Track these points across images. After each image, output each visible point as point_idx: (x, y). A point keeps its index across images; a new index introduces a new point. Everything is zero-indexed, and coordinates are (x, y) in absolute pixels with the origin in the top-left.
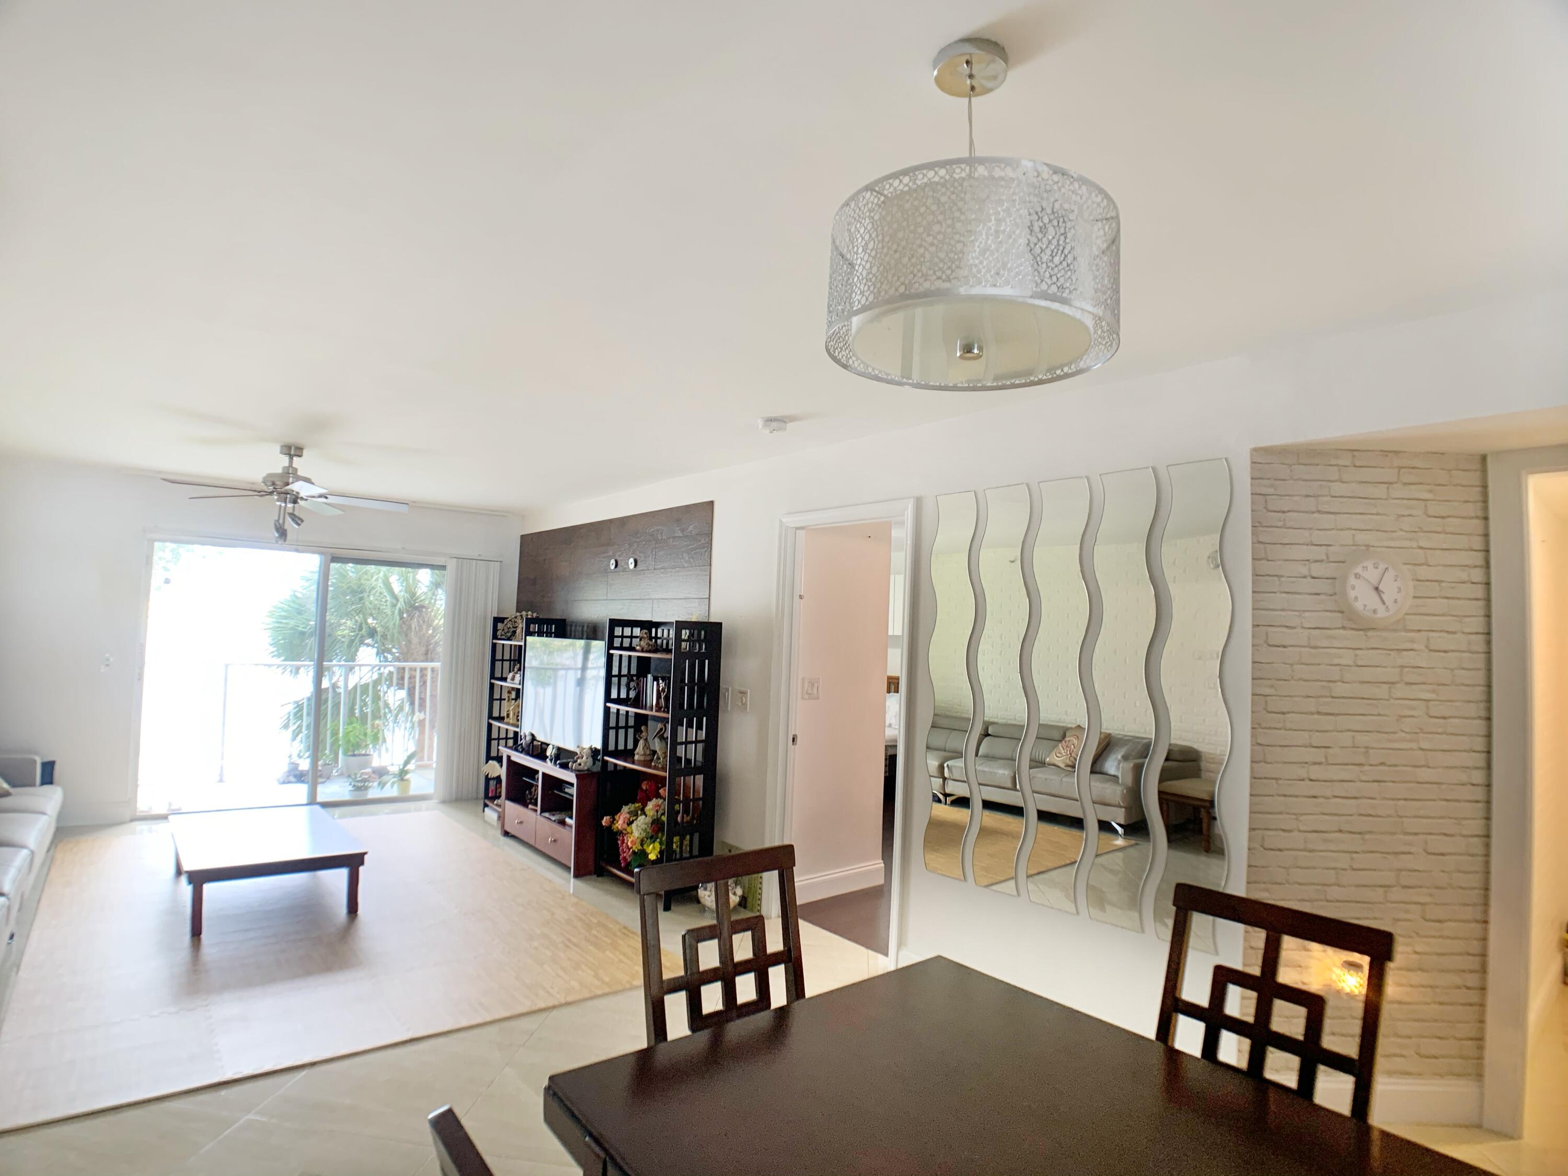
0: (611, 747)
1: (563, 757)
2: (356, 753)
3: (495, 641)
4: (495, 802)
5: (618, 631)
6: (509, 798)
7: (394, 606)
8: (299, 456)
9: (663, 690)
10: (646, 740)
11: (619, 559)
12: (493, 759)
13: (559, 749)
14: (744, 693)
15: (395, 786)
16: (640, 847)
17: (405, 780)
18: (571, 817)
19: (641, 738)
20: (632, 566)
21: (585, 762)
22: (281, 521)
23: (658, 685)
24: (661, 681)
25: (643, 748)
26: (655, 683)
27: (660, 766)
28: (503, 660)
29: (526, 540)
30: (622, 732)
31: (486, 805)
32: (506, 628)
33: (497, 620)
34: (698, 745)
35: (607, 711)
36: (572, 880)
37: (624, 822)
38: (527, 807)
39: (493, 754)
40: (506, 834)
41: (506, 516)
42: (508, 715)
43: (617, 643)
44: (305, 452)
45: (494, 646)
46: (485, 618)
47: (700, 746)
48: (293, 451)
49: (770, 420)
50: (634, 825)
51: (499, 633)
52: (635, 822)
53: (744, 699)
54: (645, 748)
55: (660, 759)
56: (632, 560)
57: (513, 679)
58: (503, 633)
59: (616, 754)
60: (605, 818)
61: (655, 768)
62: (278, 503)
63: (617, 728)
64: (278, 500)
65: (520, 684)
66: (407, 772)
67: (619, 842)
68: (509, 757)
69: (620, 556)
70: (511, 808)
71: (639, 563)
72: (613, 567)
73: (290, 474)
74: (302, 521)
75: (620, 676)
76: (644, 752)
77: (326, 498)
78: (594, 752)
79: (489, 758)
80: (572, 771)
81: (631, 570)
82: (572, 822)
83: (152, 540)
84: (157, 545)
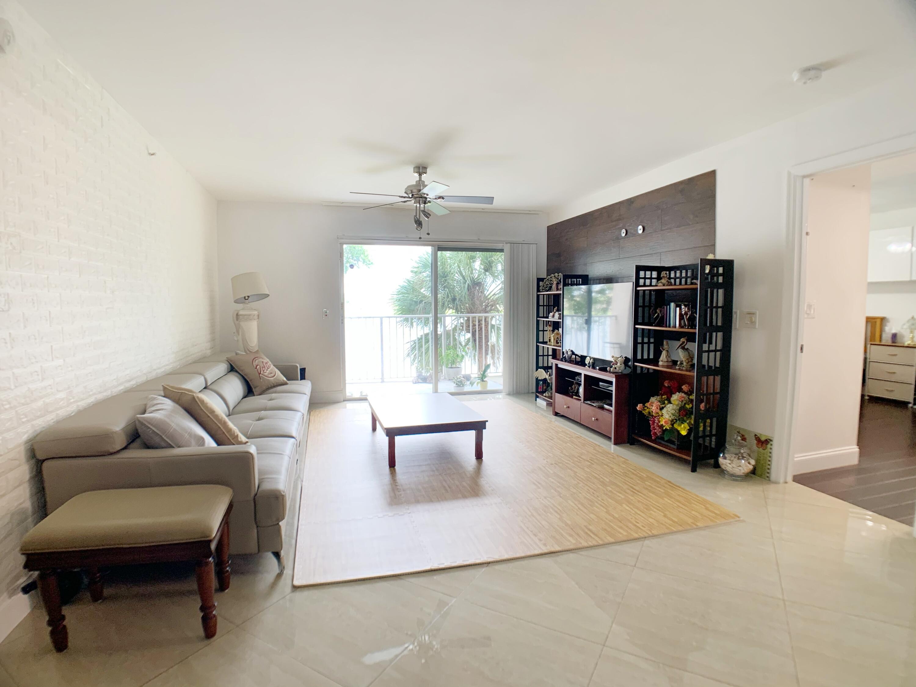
0: (639, 357)
1: (597, 363)
2: (452, 366)
3: (538, 293)
4: (544, 395)
5: (642, 274)
6: (558, 391)
7: (464, 283)
8: (426, 173)
9: (686, 313)
10: (667, 351)
11: (627, 228)
12: (541, 368)
13: (595, 359)
14: (751, 314)
15: (479, 385)
16: (671, 426)
17: (485, 381)
18: (611, 405)
19: (664, 349)
20: (640, 232)
21: (619, 367)
22: (418, 217)
23: (680, 309)
24: (683, 307)
25: (666, 357)
26: (678, 309)
27: (684, 369)
28: (544, 306)
29: (550, 229)
30: (646, 346)
31: (537, 397)
32: (545, 285)
33: (539, 280)
35: (635, 330)
36: (613, 446)
37: (657, 408)
38: (572, 397)
39: (541, 365)
40: (556, 414)
41: (538, 214)
42: (550, 340)
43: (641, 282)
44: (428, 170)
45: (538, 296)
46: (529, 281)
47: (718, 354)
48: (421, 170)
49: (808, 70)
50: (664, 411)
51: (541, 288)
52: (665, 408)
53: (754, 319)
54: (668, 357)
55: (683, 364)
56: (640, 227)
57: (553, 316)
58: (544, 288)
59: (642, 361)
60: (639, 405)
61: (679, 369)
62: (415, 205)
64: (415, 203)
65: (559, 319)
66: (485, 377)
67: (651, 422)
69: (629, 226)
70: (560, 398)
71: (646, 228)
72: (623, 235)
73: (421, 184)
75: (644, 307)
76: (667, 359)
77: (443, 198)
78: (625, 361)
79: (538, 367)
80: (610, 372)
81: (640, 235)
82: (613, 409)
83: (342, 244)
84: (345, 246)
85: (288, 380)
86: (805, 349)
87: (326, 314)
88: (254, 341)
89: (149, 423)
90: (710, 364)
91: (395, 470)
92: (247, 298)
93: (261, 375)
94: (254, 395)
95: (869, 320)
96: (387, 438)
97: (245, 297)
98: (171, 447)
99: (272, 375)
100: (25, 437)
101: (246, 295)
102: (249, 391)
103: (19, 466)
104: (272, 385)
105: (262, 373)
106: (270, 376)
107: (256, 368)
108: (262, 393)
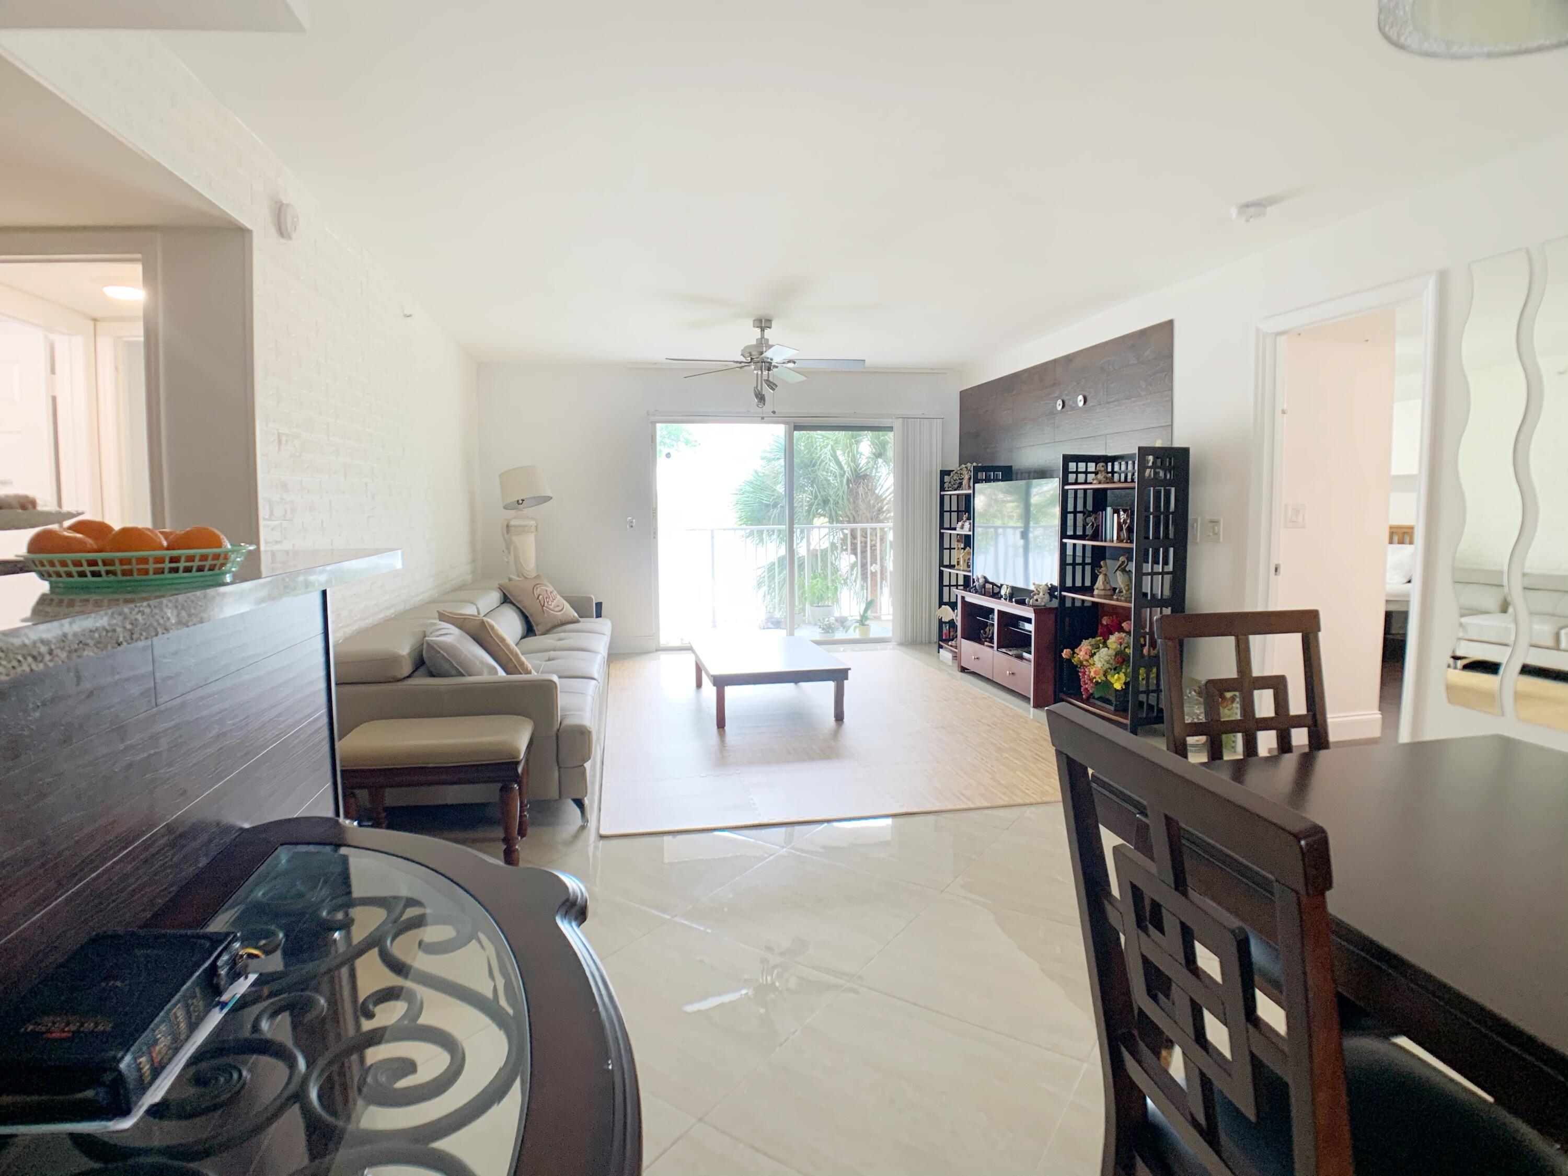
0: (1069, 583)
1: (1018, 595)
2: (820, 604)
3: (942, 493)
4: (950, 643)
5: (1072, 466)
6: (965, 637)
7: (842, 476)
8: (770, 328)
9: (1125, 522)
10: (1105, 575)
11: (1065, 398)
12: (946, 604)
13: (1013, 588)
14: (1215, 522)
15: (857, 630)
16: (1104, 678)
17: (866, 626)
18: (1030, 653)
19: (1100, 573)
20: (1081, 404)
21: (1042, 599)
22: (759, 388)
24: (1122, 513)
25: (1103, 583)
26: (1116, 515)
27: (1123, 599)
28: (950, 511)
29: (965, 396)
30: (1079, 569)
31: (940, 647)
32: (952, 480)
33: (944, 473)
34: (1165, 576)
35: (1063, 547)
36: (1032, 709)
37: (1086, 653)
38: (983, 644)
39: (946, 599)
40: (963, 670)
41: (944, 373)
42: (958, 563)
43: (1072, 478)
44: (773, 323)
45: (942, 498)
46: (931, 471)
47: (1168, 578)
48: (763, 323)
49: (1247, 206)
50: (1096, 658)
51: (946, 485)
52: (1097, 654)
53: (1216, 528)
55: (1122, 592)
56: (1081, 398)
57: (962, 527)
58: (950, 485)
59: (1073, 589)
60: (1065, 650)
61: (1117, 600)
62: (755, 372)
63: (1074, 564)
64: (755, 370)
65: (970, 531)
66: (867, 619)
67: (1080, 674)
69: (1067, 395)
70: (967, 647)
71: (1088, 399)
72: (1059, 408)
73: (763, 344)
74: (776, 386)
75: (1075, 512)
76: (1105, 586)
77: (794, 363)
78: (1052, 589)
79: (941, 603)
80: (1029, 606)
81: (1080, 408)
82: (1031, 657)
83: (654, 423)
84: (659, 426)
85: (581, 617)
86: (1282, 570)
87: (631, 525)
88: (530, 563)
89: (440, 648)
90: (1154, 592)
91: (724, 731)
92: (521, 502)
94: (535, 635)
95: (1394, 530)
96: (715, 688)
97: (518, 501)
98: (462, 675)
99: (559, 608)
101: (520, 499)
102: (530, 630)
104: (559, 622)
108: (546, 633)
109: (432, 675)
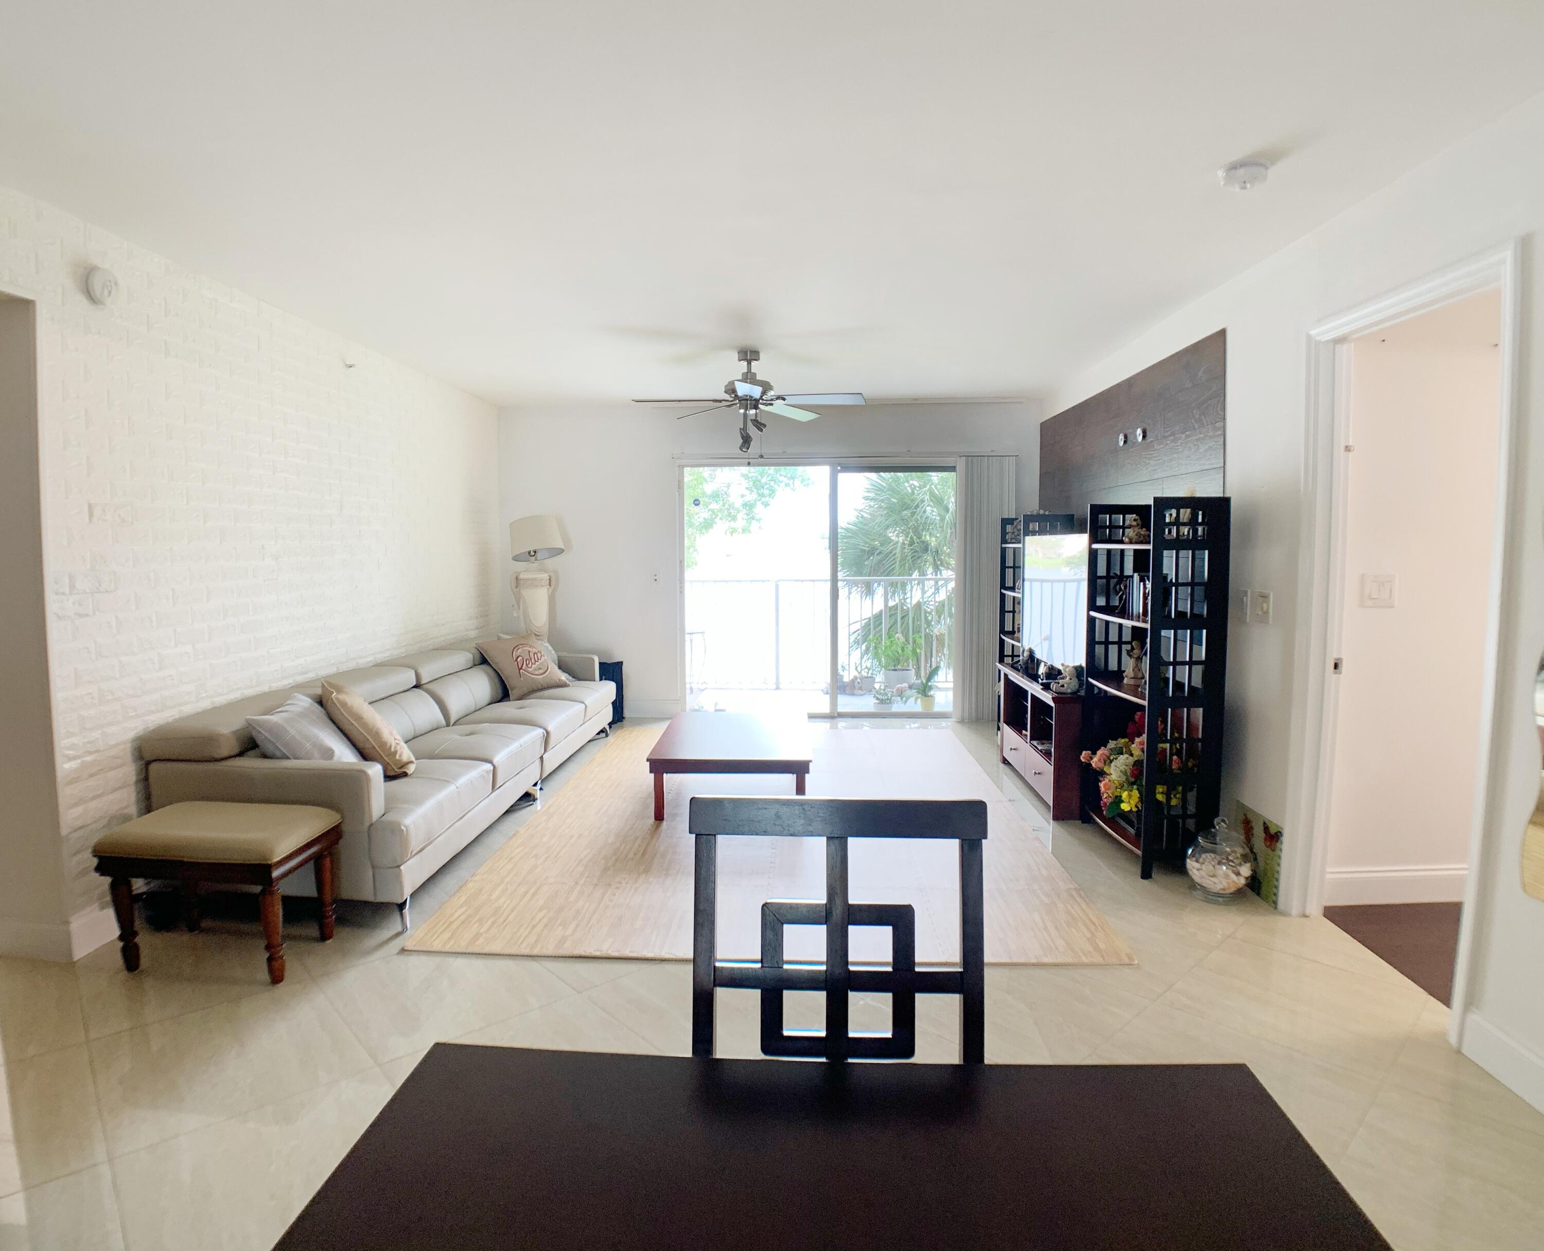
2: (896, 668)
3: (1004, 545)
6: (1005, 720)
8: (756, 360)
11: (1128, 432)
13: (1049, 667)
14: (1264, 597)
15: (919, 701)
16: (1116, 794)
17: (929, 696)
18: (1051, 749)
20: (1140, 439)
21: (1068, 684)
23: (1145, 585)
25: (1133, 670)
26: (1142, 584)
28: (1010, 568)
29: (1046, 426)
30: (1113, 649)
32: (1015, 530)
33: (1006, 522)
34: (1194, 667)
35: (1091, 622)
36: (1051, 821)
37: (1103, 761)
38: (1021, 734)
40: (1005, 761)
41: (1022, 403)
44: (762, 356)
45: (1003, 550)
46: (994, 517)
47: (1198, 670)
48: (750, 355)
50: (1113, 766)
51: (1008, 536)
52: (1116, 762)
53: (1265, 605)
54: (1136, 669)
56: (1140, 431)
58: (1013, 536)
59: (1099, 676)
60: (1083, 753)
61: (1137, 696)
62: (741, 412)
63: (1107, 643)
64: (740, 408)
65: (1020, 594)
67: (1099, 785)
68: (1006, 675)
69: (1128, 428)
70: (1006, 733)
71: (1148, 433)
72: (1121, 443)
73: (748, 378)
74: (765, 426)
75: (1108, 577)
77: (784, 399)
78: (1078, 670)
80: (1053, 693)
81: (1140, 444)
83: (682, 467)
84: (687, 470)
86: (1344, 667)
87: (655, 578)
92: (532, 553)
93: (521, 671)
94: (510, 701)
96: (652, 775)
97: (529, 553)
98: (288, 758)
99: (541, 671)
100: (131, 735)
101: (532, 549)
102: (504, 693)
103: (122, 765)
104: (542, 686)
105: (523, 668)
106: (537, 672)
107: (516, 660)
108: (521, 698)
109: (265, 756)
